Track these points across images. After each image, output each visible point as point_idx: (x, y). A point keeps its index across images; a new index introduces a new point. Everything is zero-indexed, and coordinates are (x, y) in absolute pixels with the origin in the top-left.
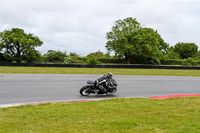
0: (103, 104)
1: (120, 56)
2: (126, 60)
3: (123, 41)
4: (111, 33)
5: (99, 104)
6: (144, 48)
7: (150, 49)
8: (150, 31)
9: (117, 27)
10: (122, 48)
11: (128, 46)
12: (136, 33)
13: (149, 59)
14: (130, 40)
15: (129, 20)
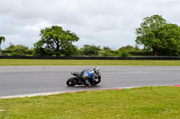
0: (133, 91)
1: (148, 49)
2: (153, 53)
3: (150, 36)
4: (140, 29)
5: (130, 92)
6: (169, 42)
7: (175, 42)
8: (174, 26)
9: (145, 24)
10: (149, 42)
11: (156, 40)
12: (162, 29)
13: (174, 52)
14: (156, 35)
15: (156, 17)
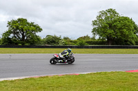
0: (89, 76)
1: (103, 39)
2: (108, 42)
3: (105, 27)
4: (96, 21)
5: (87, 77)
6: (122, 33)
7: (127, 33)
8: (126, 19)
9: (100, 16)
10: (104, 33)
11: (110, 31)
12: (115, 21)
13: (126, 41)
14: (111, 26)
15: (110, 11)
